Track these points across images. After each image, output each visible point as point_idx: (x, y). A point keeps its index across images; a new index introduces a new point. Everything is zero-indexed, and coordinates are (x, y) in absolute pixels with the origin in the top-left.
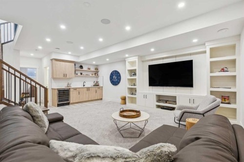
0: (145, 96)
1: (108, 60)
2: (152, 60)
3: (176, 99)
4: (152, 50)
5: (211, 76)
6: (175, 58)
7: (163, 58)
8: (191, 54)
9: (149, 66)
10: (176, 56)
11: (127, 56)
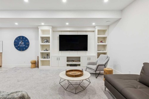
0: (58, 59)
1: (16, 24)
2: (61, 31)
3: (80, 59)
4: (67, 24)
5: (98, 45)
6: (77, 33)
7: (69, 31)
8: (86, 31)
9: (60, 35)
10: (78, 31)
11: (43, 24)
